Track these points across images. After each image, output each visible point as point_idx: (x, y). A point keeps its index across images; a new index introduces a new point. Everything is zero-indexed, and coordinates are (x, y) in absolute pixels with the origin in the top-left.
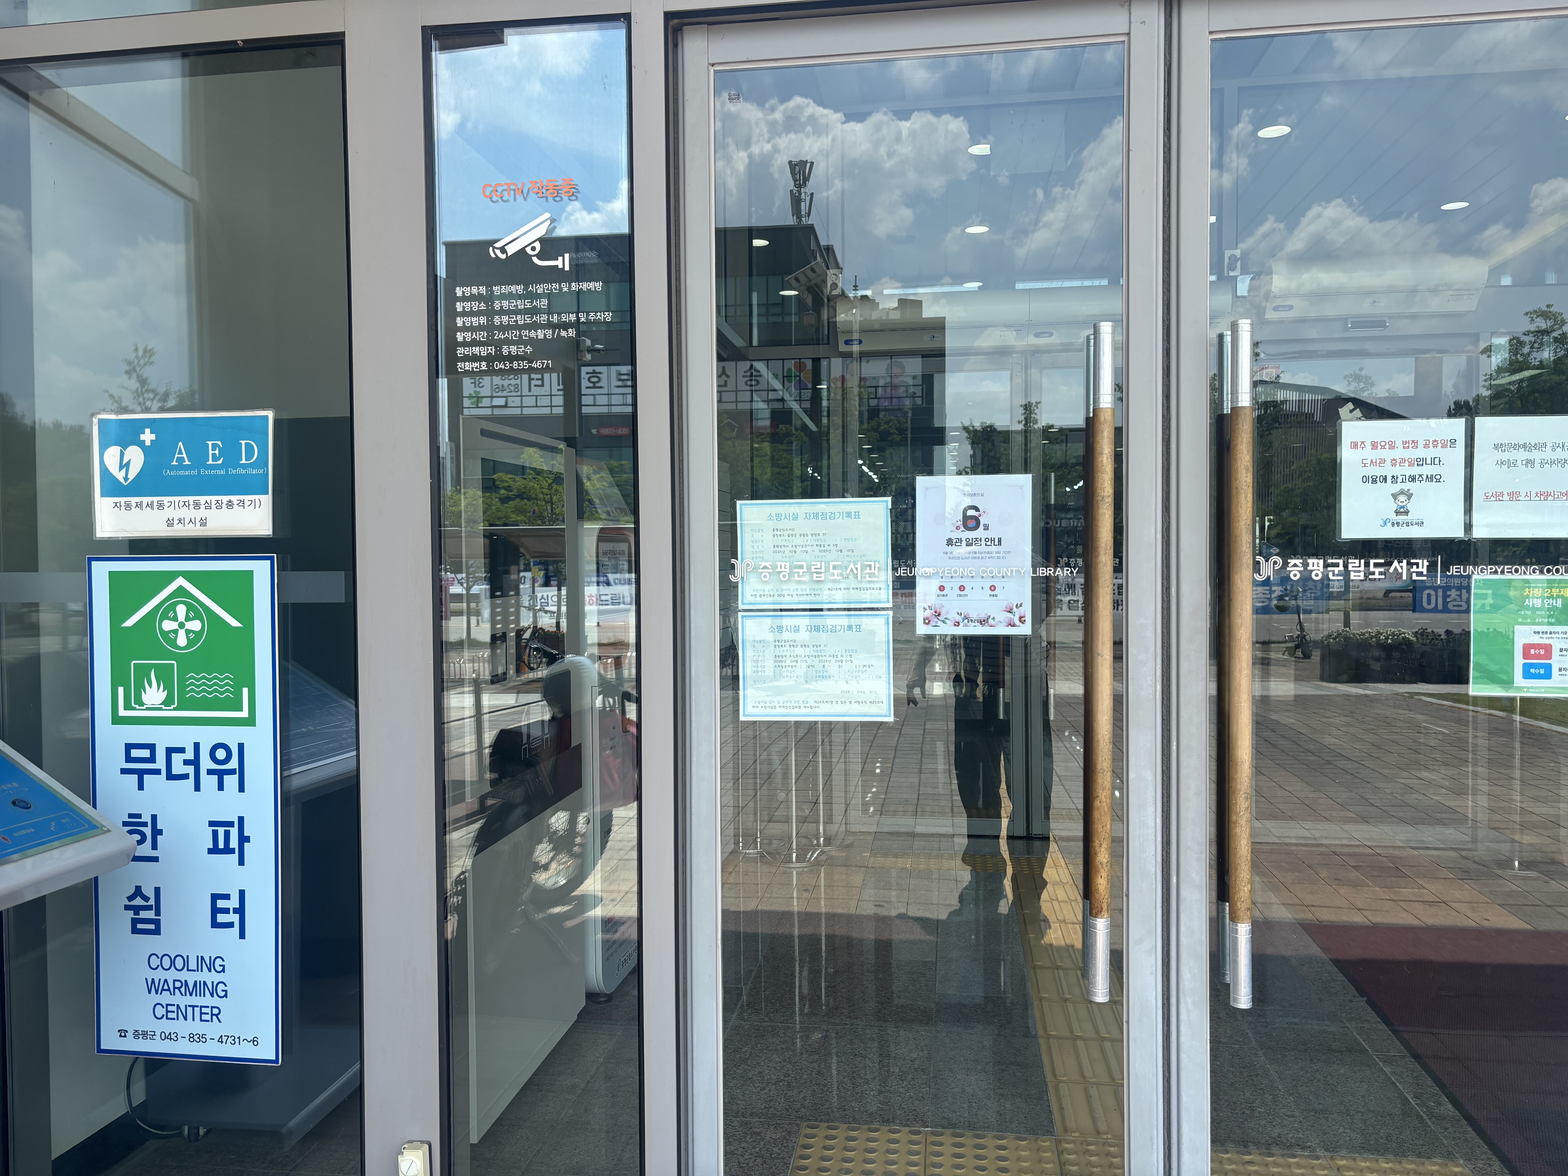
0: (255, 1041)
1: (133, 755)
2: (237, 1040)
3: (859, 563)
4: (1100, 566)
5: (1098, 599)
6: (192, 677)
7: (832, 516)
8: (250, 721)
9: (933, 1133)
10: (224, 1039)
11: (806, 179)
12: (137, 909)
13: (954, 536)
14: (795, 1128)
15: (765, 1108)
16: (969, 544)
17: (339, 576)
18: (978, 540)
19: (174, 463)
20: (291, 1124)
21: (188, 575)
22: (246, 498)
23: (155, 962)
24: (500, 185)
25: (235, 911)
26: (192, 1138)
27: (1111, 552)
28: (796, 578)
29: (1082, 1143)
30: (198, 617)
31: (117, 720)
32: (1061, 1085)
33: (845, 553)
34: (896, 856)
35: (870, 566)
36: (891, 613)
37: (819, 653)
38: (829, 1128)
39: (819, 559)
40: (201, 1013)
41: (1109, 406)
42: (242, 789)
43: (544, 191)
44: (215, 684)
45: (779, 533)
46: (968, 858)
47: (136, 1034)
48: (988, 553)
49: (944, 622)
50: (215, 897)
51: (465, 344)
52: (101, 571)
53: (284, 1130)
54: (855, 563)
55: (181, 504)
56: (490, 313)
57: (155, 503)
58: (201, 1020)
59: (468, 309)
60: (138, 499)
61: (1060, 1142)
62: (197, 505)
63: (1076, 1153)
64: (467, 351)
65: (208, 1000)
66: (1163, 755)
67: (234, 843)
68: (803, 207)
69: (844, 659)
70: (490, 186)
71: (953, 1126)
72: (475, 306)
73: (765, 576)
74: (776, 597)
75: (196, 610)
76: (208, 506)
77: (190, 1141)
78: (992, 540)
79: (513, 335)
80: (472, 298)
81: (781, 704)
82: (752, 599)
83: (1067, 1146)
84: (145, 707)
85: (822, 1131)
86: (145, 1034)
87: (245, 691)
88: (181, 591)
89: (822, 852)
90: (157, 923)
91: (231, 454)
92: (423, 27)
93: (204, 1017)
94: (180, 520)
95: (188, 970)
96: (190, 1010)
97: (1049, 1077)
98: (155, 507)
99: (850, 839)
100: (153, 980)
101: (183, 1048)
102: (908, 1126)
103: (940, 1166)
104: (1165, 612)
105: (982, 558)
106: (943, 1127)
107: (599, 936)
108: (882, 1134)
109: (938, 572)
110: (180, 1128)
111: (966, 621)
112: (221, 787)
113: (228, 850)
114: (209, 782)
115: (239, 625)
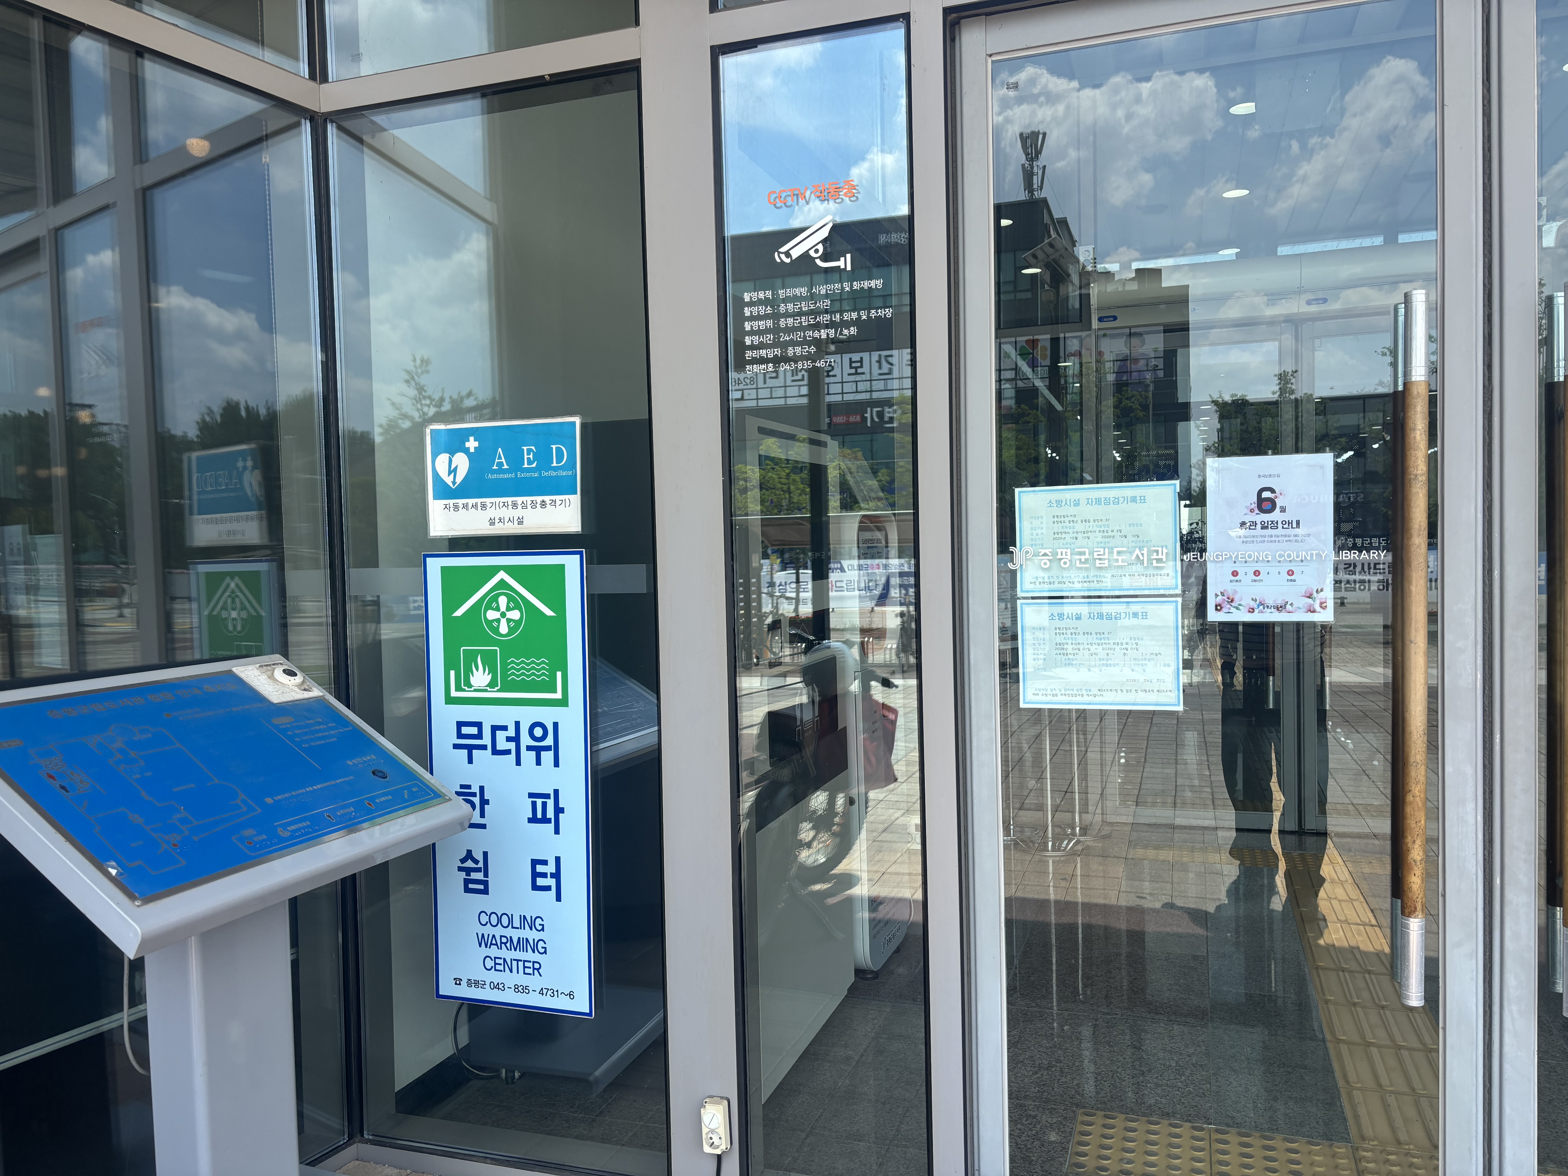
0: (571, 995)
1: (463, 732)
2: (555, 993)
3: (1145, 549)
4: (1413, 548)
5: (1410, 583)
6: (513, 662)
7: (1116, 501)
8: (563, 702)
9: (1217, 1131)
10: (545, 991)
11: (1038, 153)
12: (468, 871)
13: (1248, 519)
14: (1071, 1115)
15: (1039, 1091)
16: (1264, 527)
17: (641, 569)
18: (1274, 525)
19: (495, 467)
20: (597, 1073)
21: (508, 569)
22: (558, 498)
23: (484, 919)
24: (784, 191)
25: (552, 876)
26: (509, 1080)
27: (1425, 533)
28: (1078, 565)
29: (1382, 1152)
30: (517, 607)
31: (450, 700)
32: (1355, 1092)
33: (1130, 538)
34: (1157, 848)
35: (1157, 552)
36: (1180, 600)
37: (1103, 641)
38: (1106, 1116)
39: (1103, 545)
40: (525, 967)
41: (1423, 378)
42: (556, 764)
43: (826, 194)
44: (533, 668)
45: (1059, 520)
46: (1236, 851)
47: (469, 983)
48: (1285, 536)
49: (1237, 608)
50: (535, 863)
51: (752, 347)
52: (434, 566)
53: (591, 1078)
54: (1141, 549)
55: (501, 505)
56: (776, 316)
57: (479, 505)
58: (525, 973)
59: (755, 314)
60: (465, 501)
61: (1357, 1149)
62: (515, 505)
63: (1375, 1162)
64: (755, 354)
65: (530, 956)
66: (1484, 748)
67: (550, 814)
68: (1035, 181)
69: (1129, 647)
70: (775, 192)
71: (1238, 1125)
72: (762, 310)
73: (1045, 564)
74: (1056, 584)
75: (515, 601)
76: (524, 507)
77: (507, 1083)
78: (1290, 523)
79: (798, 336)
80: (760, 302)
81: (1063, 692)
82: (1032, 587)
83: (1365, 1154)
84: (472, 689)
85: (1099, 1119)
86: (477, 983)
87: (559, 674)
88: (502, 584)
89: (1078, 842)
90: (485, 883)
91: (543, 457)
92: (711, 47)
93: (527, 971)
94: (500, 519)
95: (513, 927)
96: (515, 963)
97: (1341, 1083)
98: (479, 508)
99: (1107, 830)
100: (483, 935)
101: (509, 997)
102: (1190, 1121)
103: (1227, 1164)
104: (1487, 597)
105: (1279, 541)
106: (1228, 1125)
107: (866, 915)
108: (1163, 1127)
109: (1231, 557)
110: (498, 1071)
111: (1261, 607)
112: (538, 762)
113: (545, 820)
114: (528, 757)
115: (553, 614)
